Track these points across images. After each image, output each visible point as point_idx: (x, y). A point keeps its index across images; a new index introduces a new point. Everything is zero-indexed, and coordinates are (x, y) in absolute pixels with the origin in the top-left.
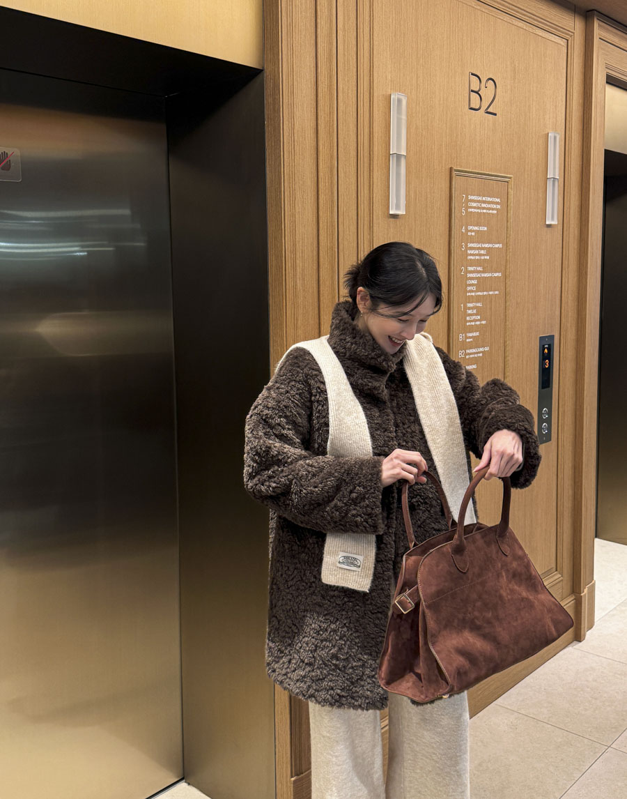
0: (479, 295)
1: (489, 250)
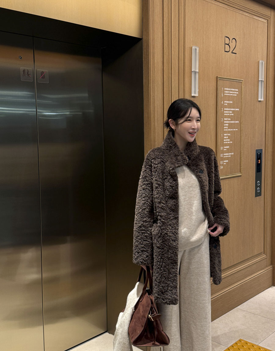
0: (229, 131)
1: (233, 112)
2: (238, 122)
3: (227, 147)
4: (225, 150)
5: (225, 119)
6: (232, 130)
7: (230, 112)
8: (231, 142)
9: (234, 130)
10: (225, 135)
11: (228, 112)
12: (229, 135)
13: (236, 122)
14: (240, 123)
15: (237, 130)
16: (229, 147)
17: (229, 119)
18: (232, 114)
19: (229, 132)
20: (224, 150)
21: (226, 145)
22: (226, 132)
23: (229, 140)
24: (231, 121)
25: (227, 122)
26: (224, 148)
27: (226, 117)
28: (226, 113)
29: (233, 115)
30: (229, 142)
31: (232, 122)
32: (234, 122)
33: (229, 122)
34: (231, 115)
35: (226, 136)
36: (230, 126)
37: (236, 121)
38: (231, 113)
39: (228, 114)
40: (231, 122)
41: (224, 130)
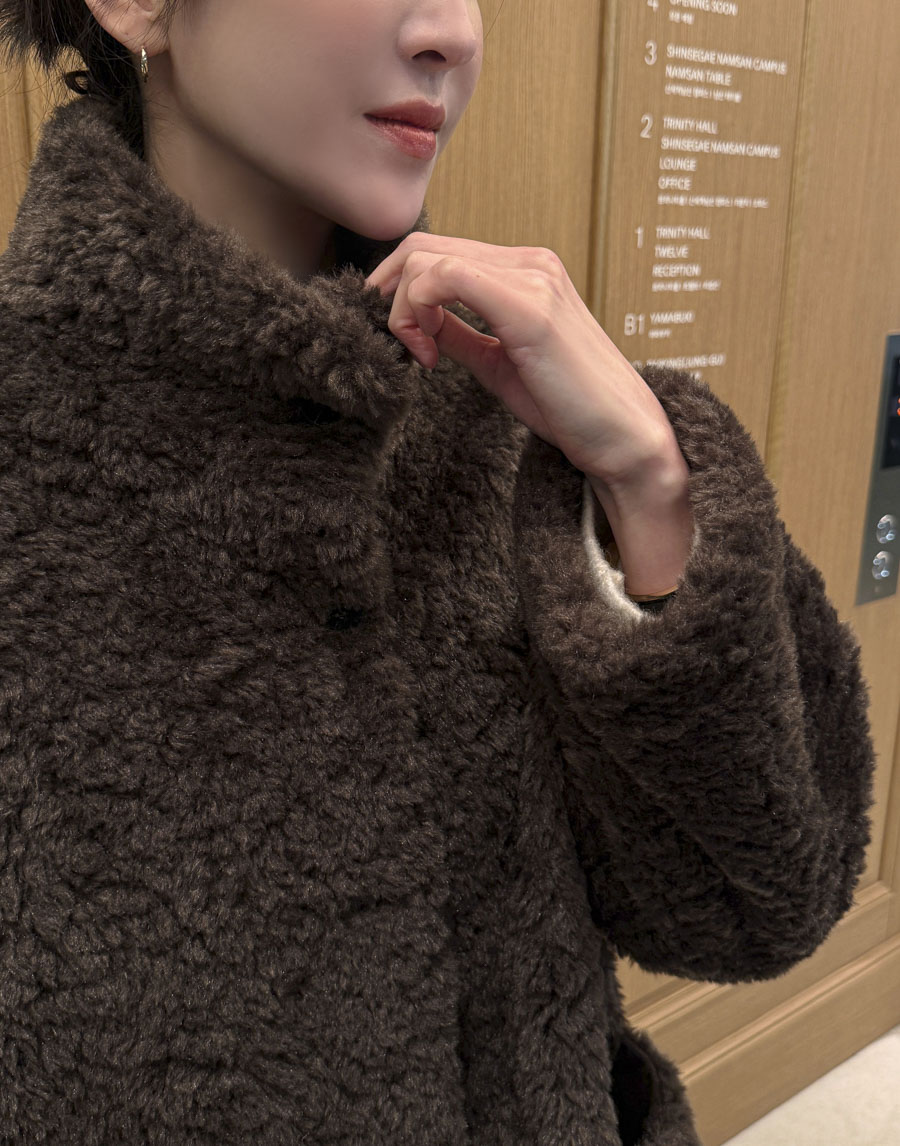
2: (775, 152)
3: (677, 317)
4: (658, 340)
5: (671, 123)
6: (721, 201)
7: (717, 78)
8: (712, 285)
9: (741, 202)
10: (665, 232)
11: (698, 75)
12: (698, 233)
13: (762, 151)
14: (791, 159)
15: (761, 203)
16: (688, 317)
17: (705, 126)
18: (729, 96)
19: (696, 216)
20: (654, 334)
21: (669, 302)
22: (672, 216)
23: (696, 270)
24: (720, 137)
25: (688, 145)
26: (648, 321)
27: (680, 107)
28: (677, 81)
29: (737, 97)
30: (692, 286)
31: (727, 148)
32: (740, 149)
33: (703, 146)
34: (718, 95)
35: (676, 242)
36: (711, 173)
37: (762, 142)
38: (721, 87)
39: (699, 92)
40: (717, 147)
41: (662, 199)
